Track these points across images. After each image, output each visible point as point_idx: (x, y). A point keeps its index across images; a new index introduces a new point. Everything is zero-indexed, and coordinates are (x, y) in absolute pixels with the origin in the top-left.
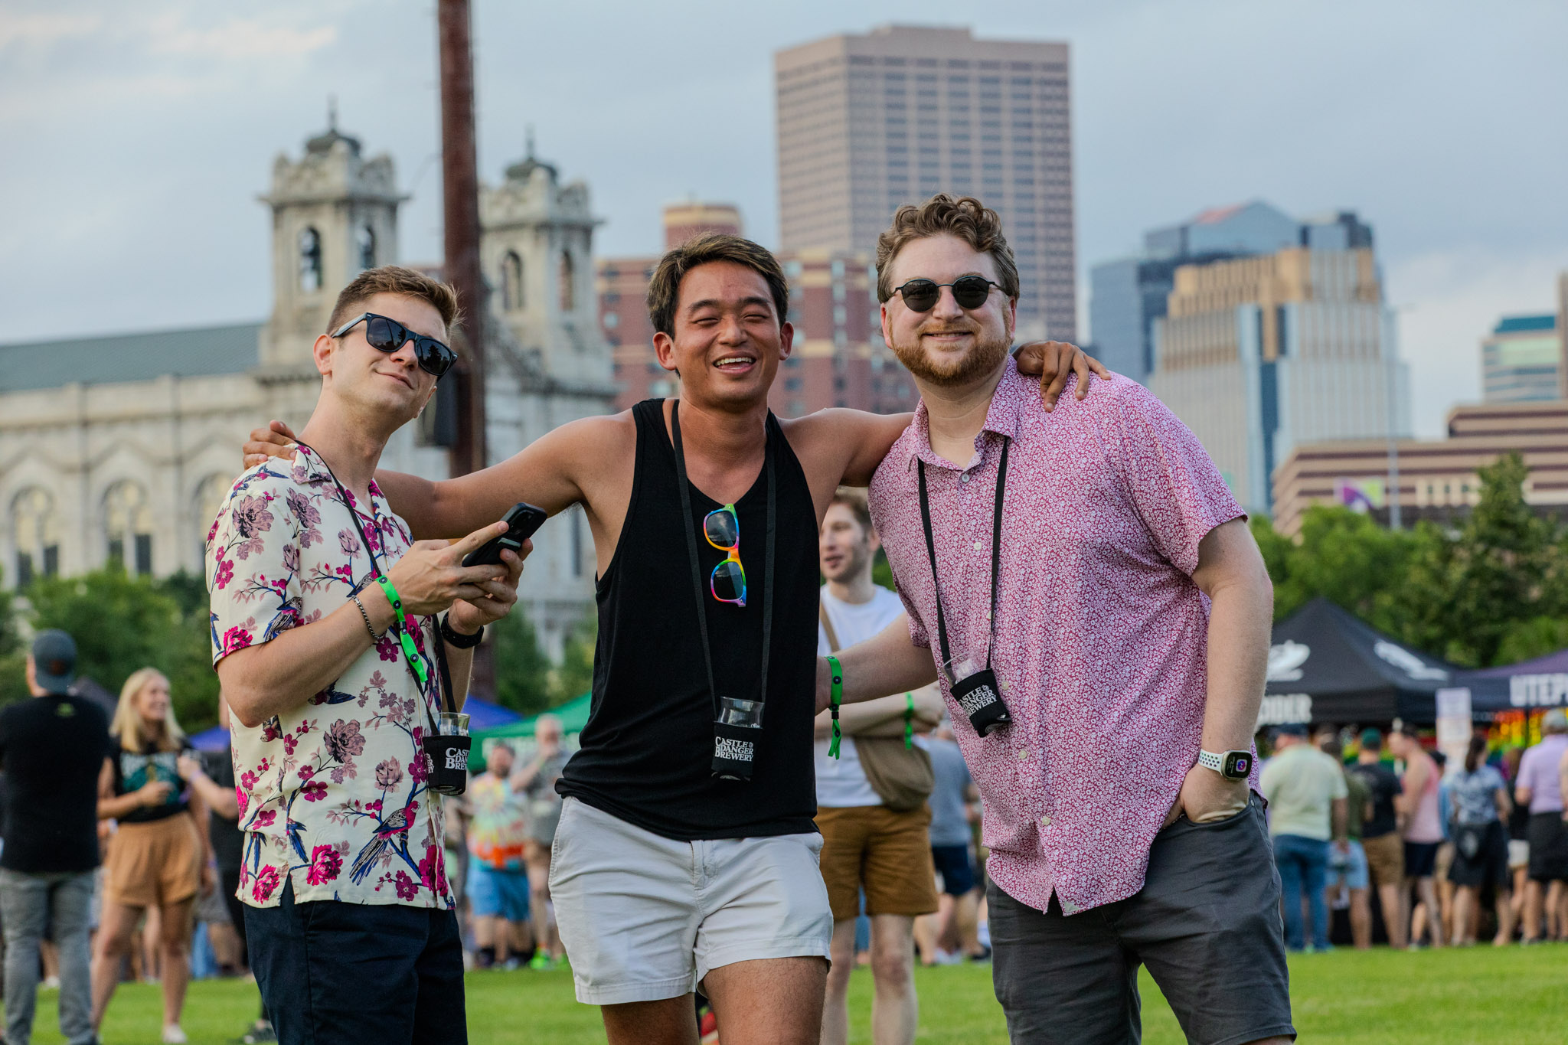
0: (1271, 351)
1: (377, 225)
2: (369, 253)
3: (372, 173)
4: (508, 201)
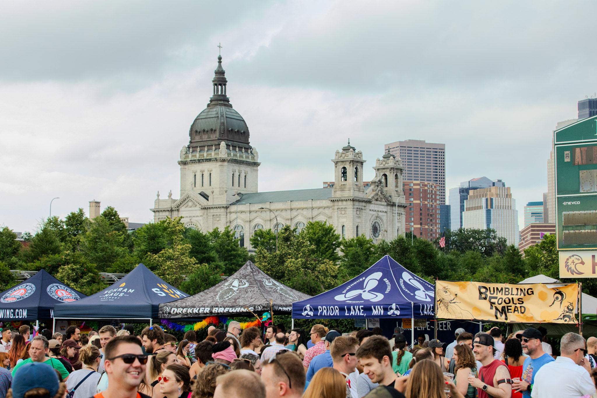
0: (489, 208)
1: (358, 167)
2: (356, 173)
3: (357, 156)
4: (384, 163)
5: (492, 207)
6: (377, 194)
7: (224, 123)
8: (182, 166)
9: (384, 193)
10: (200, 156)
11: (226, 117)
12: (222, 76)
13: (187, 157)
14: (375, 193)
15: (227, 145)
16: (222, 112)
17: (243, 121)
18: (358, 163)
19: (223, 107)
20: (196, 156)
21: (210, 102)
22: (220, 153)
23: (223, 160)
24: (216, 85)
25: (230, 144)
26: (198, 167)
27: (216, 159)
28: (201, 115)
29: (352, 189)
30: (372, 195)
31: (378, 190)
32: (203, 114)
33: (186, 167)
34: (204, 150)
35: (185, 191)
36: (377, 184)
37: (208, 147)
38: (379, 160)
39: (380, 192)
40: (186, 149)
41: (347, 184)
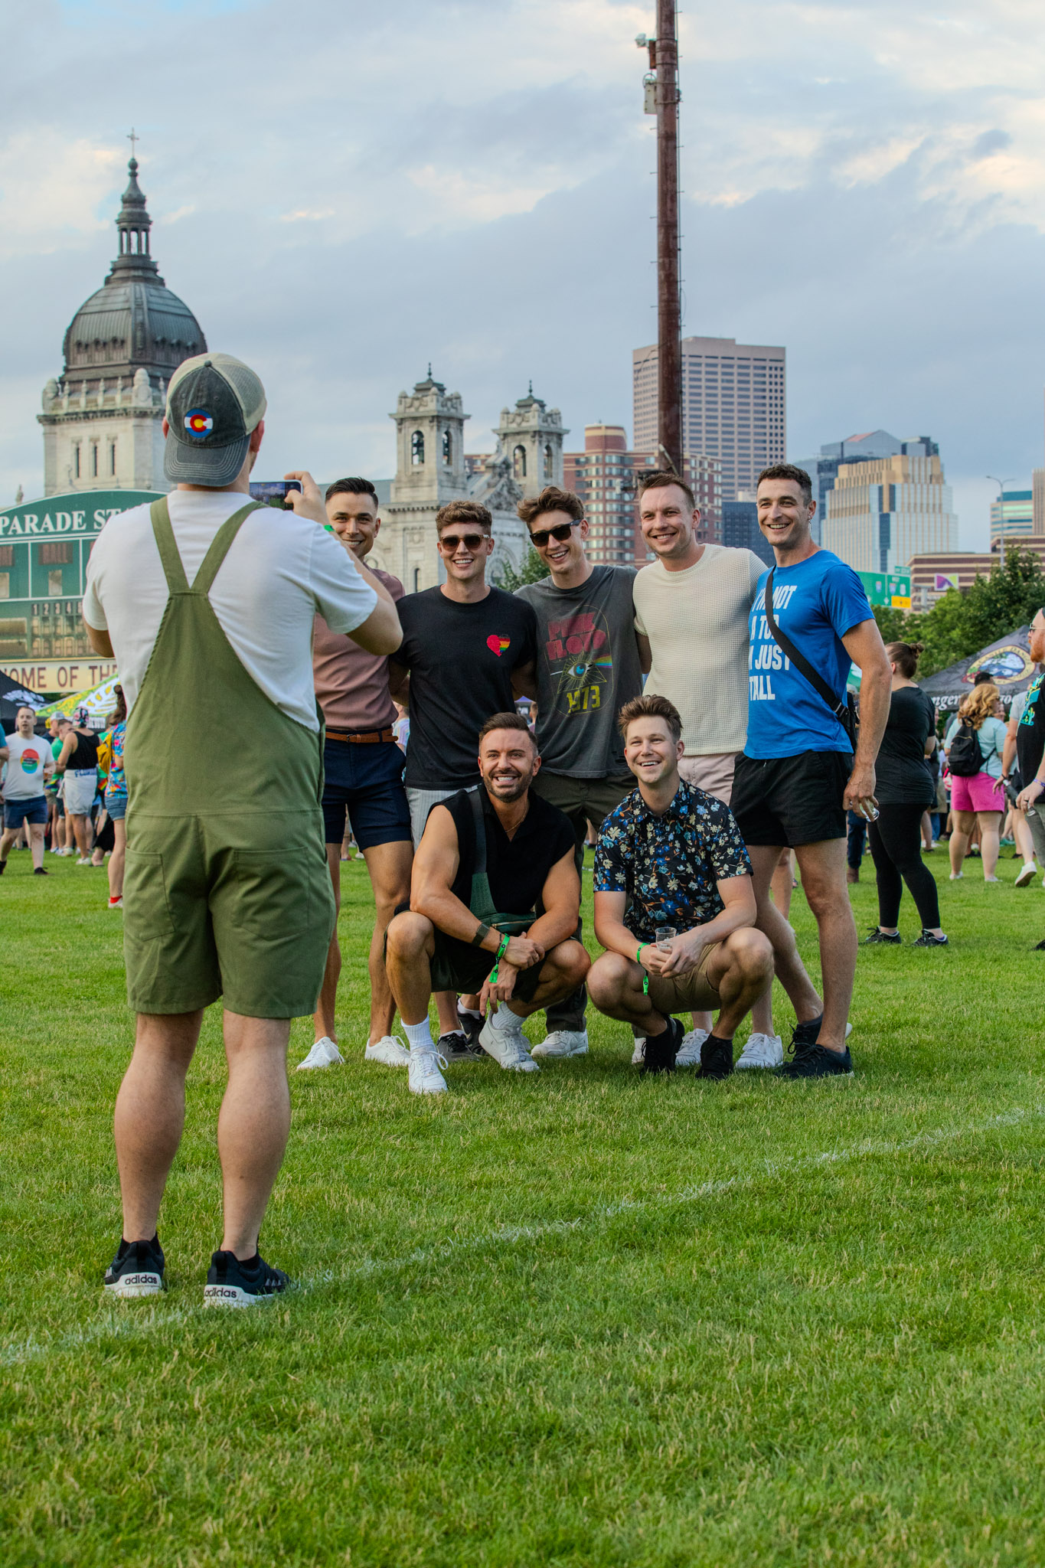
0: (886, 510)
1: (452, 431)
2: (447, 445)
3: (449, 404)
4: (518, 420)
5: (892, 507)
6: (499, 494)
7: (142, 324)
8: (48, 428)
9: (517, 491)
10: (88, 402)
11: (149, 309)
12: (138, 210)
13: (58, 405)
14: (492, 491)
15: (151, 376)
16: (138, 296)
17: (192, 318)
18: (450, 420)
19: (142, 285)
20: (77, 402)
21: (110, 273)
22: (133, 397)
23: (143, 414)
24: (123, 230)
25: (158, 374)
26: (84, 431)
27: (125, 410)
28: (90, 303)
29: (436, 482)
30: (487, 497)
31: (499, 486)
32: (93, 302)
33: (57, 428)
34: (98, 388)
35: (55, 486)
36: (498, 470)
37: (108, 383)
38: (508, 413)
39: (505, 489)
40: (54, 386)
41: (426, 471)
